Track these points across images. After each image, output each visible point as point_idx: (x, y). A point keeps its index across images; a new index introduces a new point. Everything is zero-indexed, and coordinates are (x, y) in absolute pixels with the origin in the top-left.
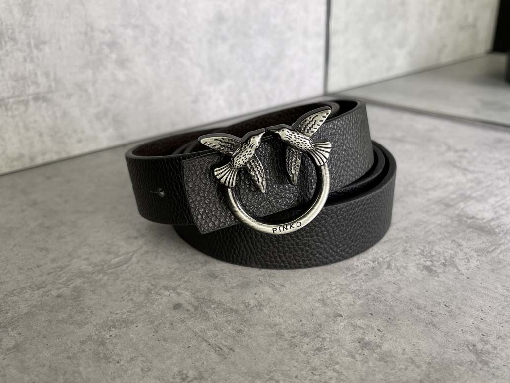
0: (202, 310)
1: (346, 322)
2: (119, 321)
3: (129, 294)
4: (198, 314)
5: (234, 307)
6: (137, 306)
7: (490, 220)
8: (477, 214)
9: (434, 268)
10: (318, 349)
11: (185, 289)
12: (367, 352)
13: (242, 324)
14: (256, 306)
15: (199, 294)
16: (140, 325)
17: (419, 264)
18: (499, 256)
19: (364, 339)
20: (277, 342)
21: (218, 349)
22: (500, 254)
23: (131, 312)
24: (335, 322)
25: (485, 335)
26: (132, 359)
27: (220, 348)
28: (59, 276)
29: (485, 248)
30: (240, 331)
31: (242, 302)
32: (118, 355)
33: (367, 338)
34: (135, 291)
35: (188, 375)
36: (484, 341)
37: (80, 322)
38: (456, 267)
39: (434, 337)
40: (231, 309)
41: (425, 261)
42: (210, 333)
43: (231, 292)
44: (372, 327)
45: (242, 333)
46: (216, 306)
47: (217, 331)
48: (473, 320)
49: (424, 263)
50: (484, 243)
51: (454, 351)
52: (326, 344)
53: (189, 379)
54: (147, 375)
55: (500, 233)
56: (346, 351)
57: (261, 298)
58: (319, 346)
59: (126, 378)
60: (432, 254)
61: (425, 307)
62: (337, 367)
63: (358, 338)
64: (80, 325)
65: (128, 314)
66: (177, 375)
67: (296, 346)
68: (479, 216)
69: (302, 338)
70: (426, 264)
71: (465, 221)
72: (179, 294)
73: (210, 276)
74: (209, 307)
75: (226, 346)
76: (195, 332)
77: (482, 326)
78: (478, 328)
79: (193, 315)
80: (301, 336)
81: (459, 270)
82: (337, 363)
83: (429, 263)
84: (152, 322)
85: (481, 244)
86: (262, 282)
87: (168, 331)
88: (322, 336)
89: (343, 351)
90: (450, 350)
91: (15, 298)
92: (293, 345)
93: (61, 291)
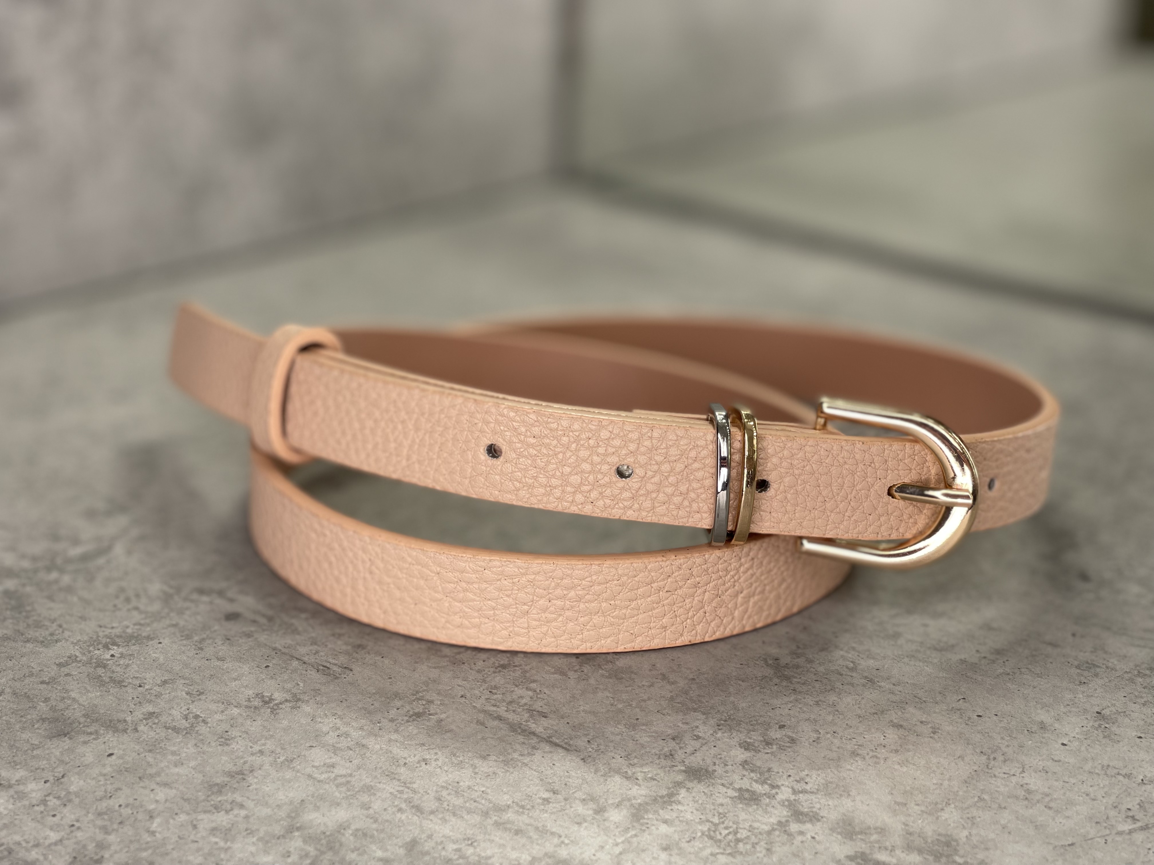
84: (188, 637)
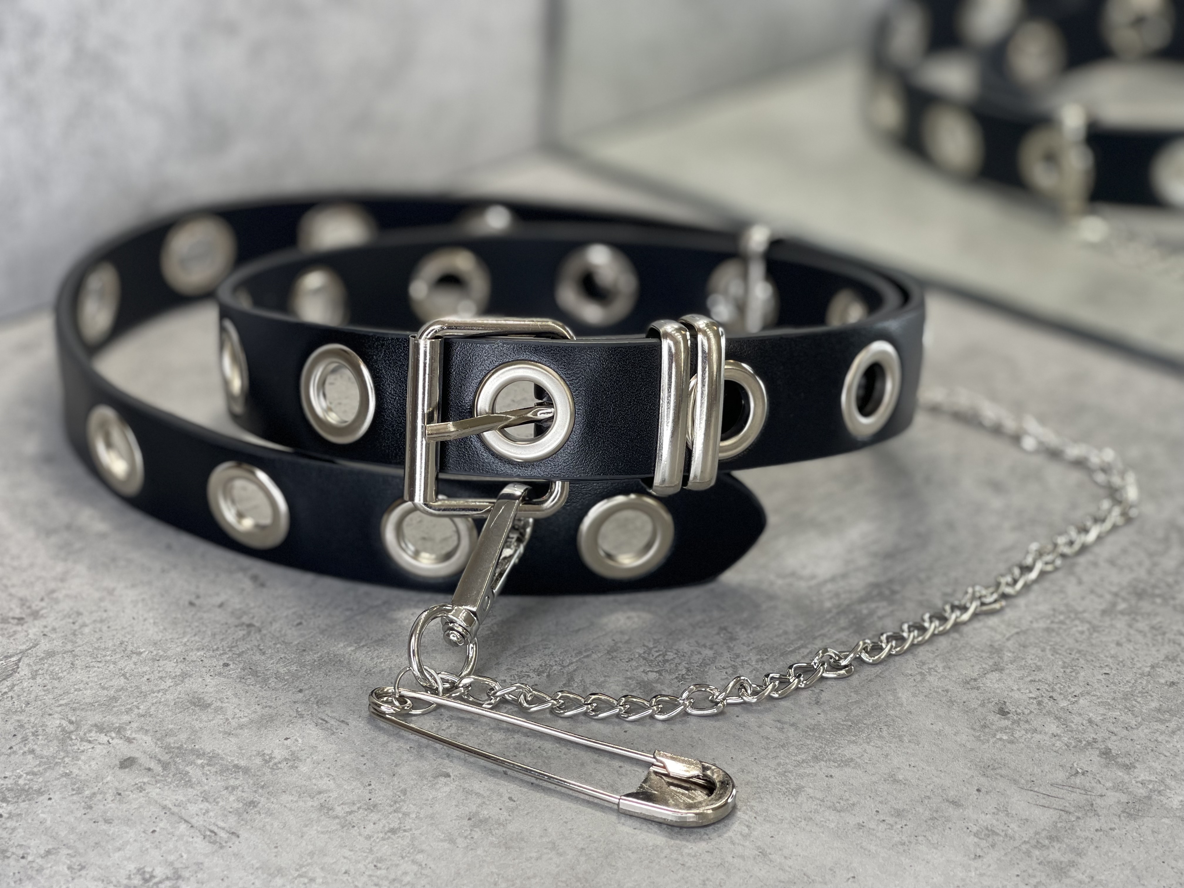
0: (177, 769)
1: (453, 786)
3: (25, 739)
4: (171, 775)
5: (242, 763)
6: (45, 763)
10: (393, 831)
11: (141, 729)
12: (480, 833)
13: (255, 792)
14: (286, 759)
15: (171, 740)
16: (56, 797)
21: (208, 833)
23: (34, 774)
26: (48, 852)
27: (212, 831)
30: (253, 804)
31: (258, 754)
32: (21, 846)
34: (35, 734)
35: (154, 874)
40: (236, 766)
42: (193, 809)
43: (236, 735)
45: (255, 807)
46: (205, 762)
47: (207, 804)
52: (408, 823)
54: (80, 876)
56: (443, 833)
57: (297, 746)
59: (42, 881)
62: (420, 857)
63: (470, 813)
65: (28, 777)
66: (134, 874)
67: (354, 827)
69: (366, 813)
72: (129, 740)
73: (194, 704)
74: (192, 763)
75: (223, 829)
76: (164, 807)
79: (158, 778)
80: (366, 810)
82: (422, 851)
86: (302, 716)
87: (113, 805)
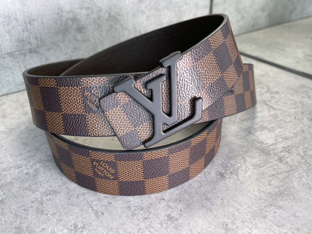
2: (52, 191)
7: (271, 145)
8: (265, 140)
9: (225, 175)
17: (217, 171)
18: (265, 170)
19: (171, 214)
20: (126, 212)
22: (265, 169)
24: (159, 203)
25: (235, 219)
28: (30, 161)
29: (259, 164)
33: (172, 215)
36: (233, 223)
37: (34, 190)
38: (237, 175)
39: (208, 218)
41: (222, 170)
44: (178, 209)
48: (232, 210)
49: (221, 171)
50: (260, 160)
51: (215, 227)
53: (78, 228)
55: (272, 155)
58: (146, 216)
60: (227, 165)
61: (210, 199)
64: (33, 191)
68: (265, 142)
70: (221, 172)
71: (256, 145)
77: (236, 213)
78: (233, 215)
81: (238, 177)
83: (224, 171)
85: (258, 161)
88: (150, 211)
89: (158, 221)
90: (213, 226)
91: (6, 173)
92: (134, 214)
93: (29, 170)
